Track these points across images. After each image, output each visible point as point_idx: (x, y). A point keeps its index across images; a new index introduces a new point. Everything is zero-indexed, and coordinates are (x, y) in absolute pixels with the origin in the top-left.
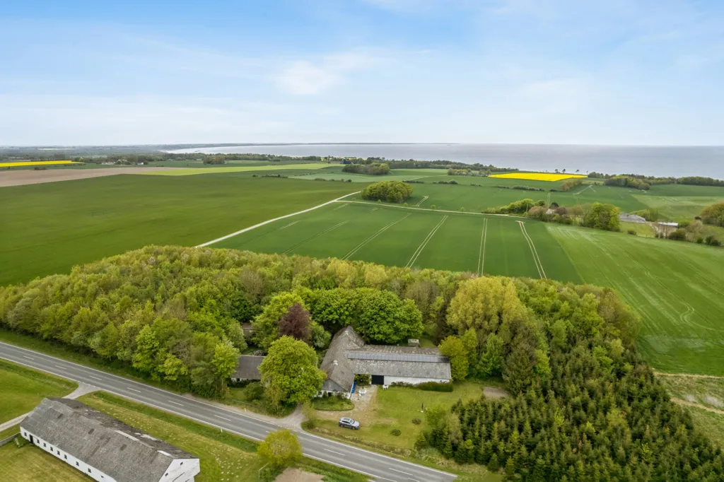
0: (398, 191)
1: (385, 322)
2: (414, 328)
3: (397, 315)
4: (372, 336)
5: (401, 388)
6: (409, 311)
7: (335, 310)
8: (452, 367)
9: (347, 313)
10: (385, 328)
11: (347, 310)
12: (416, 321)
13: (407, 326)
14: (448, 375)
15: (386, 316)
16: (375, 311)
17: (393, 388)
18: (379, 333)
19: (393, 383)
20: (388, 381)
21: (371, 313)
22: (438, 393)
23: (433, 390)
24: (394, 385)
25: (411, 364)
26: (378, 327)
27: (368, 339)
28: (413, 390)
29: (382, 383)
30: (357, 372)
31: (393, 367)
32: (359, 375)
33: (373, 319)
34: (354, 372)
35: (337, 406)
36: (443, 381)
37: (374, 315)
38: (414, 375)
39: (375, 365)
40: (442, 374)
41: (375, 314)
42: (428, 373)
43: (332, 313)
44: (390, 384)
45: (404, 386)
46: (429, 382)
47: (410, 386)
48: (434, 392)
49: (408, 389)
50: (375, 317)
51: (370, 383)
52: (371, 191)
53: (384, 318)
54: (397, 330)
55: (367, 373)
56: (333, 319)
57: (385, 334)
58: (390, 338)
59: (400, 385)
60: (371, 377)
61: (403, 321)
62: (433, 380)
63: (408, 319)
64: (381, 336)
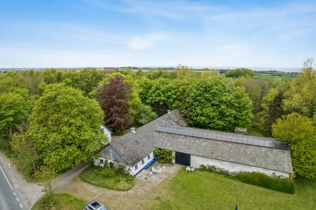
0: (246, 72)
1: (209, 105)
2: (242, 116)
3: (224, 98)
4: (194, 118)
5: (212, 175)
6: (238, 97)
7: (164, 92)
8: (293, 157)
9: (174, 96)
10: (209, 110)
11: (175, 94)
12: (245, 109)
13: (234, 112)
14: (286, 167)
15: (211, 99)
16: (199, 92)
17: (201, 173)
18: (202, 115)
19: (203, 166)
20: (196, 162)
21: (195, 94)
22: (267, 191)
23: (259, 185)
24: (203, 168)
25: (230, 145)
26: (201, 110)
27: (191, 122)
28: (228, 180)
29: (188, 164)
30: (158, 145)
31: (205, 146)
32: (160, 149)
33: (197, 100)
34: (155, 146)
35: (110, 182)
36: (278, 174)
37: (198, 96)
38: (231, 160)
39: (184, 141)
40: (276, 163)
41: (200, 95)
42: (253, 160)
43: (160, 96)
44: (198, 167)
45: (217, 173)
46: (254, 173)
47: (226, 174)
48: (261, 189)
49: (220, 177)
50: (199, 98)
51: (174, 161)
52: (230, 72)
53: (208, 100)
54: (222, 115)
55: (171, 149)
56: (160, 101)
57: (208, 116)
58: (214, 122)
59: (211, 170)
60: (174, 154)
61: (230, 105)
62: (261, 171)
63: (236, 105)
64: (203, 118)
